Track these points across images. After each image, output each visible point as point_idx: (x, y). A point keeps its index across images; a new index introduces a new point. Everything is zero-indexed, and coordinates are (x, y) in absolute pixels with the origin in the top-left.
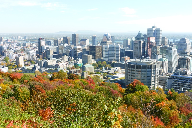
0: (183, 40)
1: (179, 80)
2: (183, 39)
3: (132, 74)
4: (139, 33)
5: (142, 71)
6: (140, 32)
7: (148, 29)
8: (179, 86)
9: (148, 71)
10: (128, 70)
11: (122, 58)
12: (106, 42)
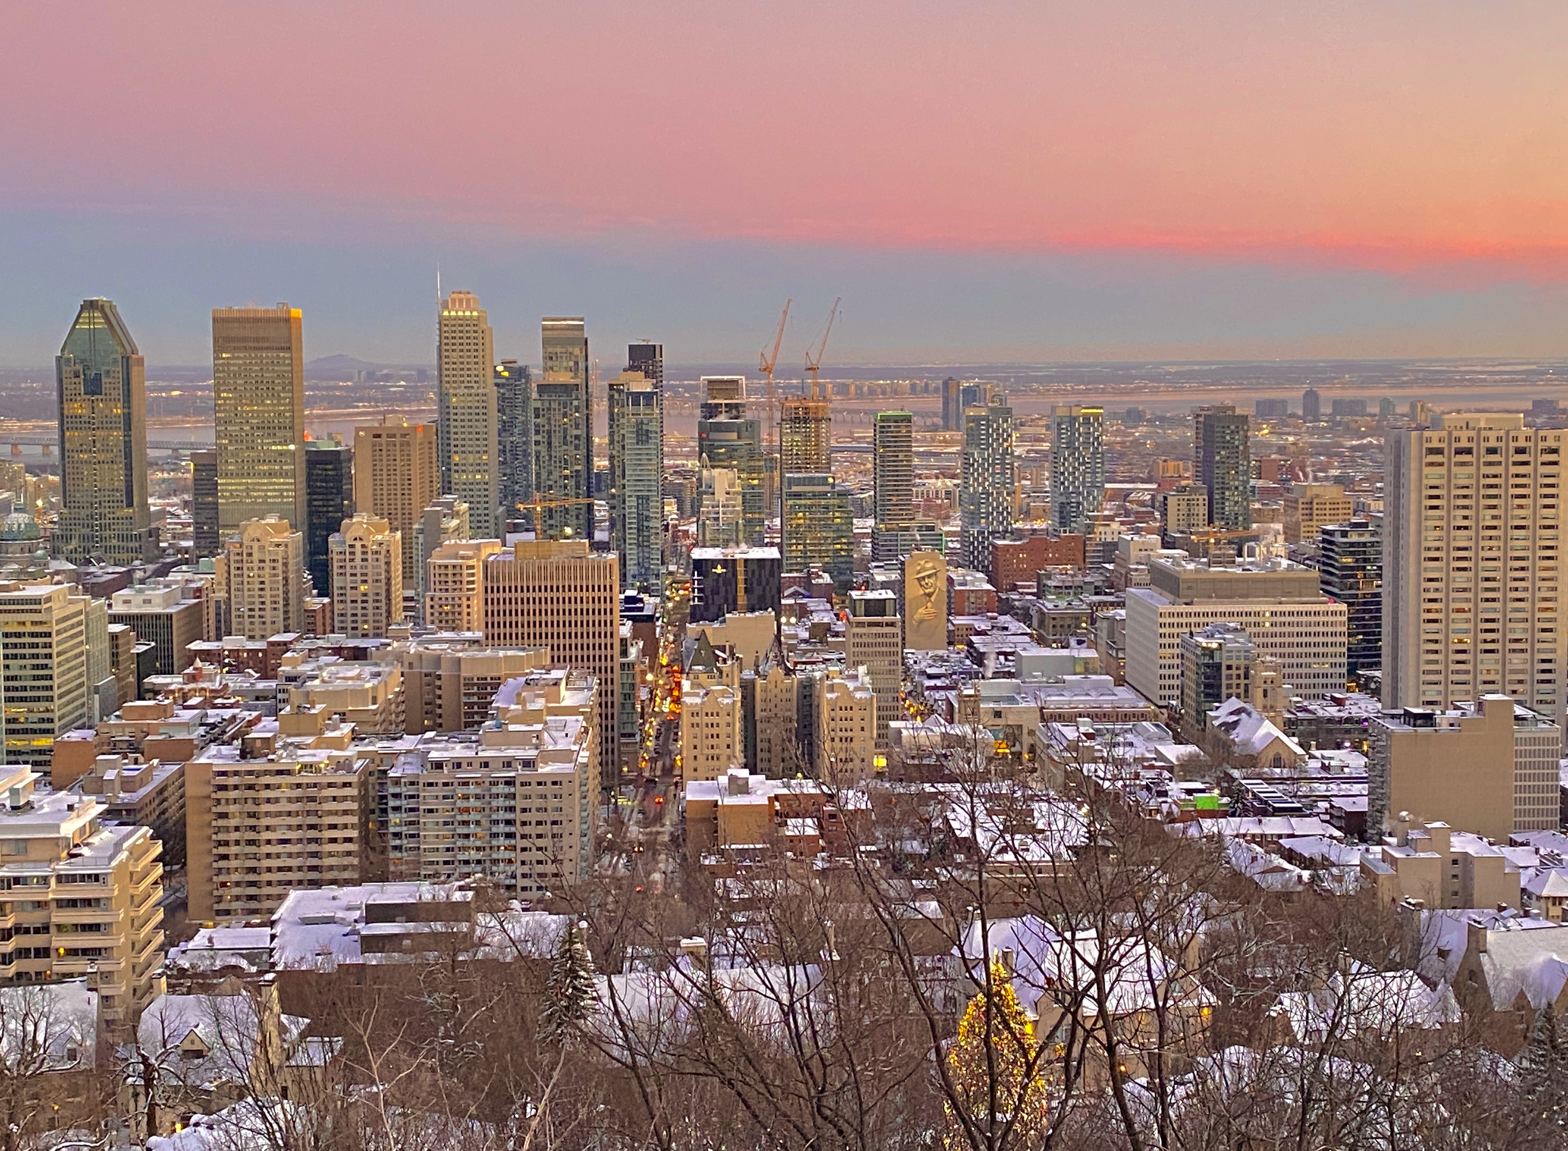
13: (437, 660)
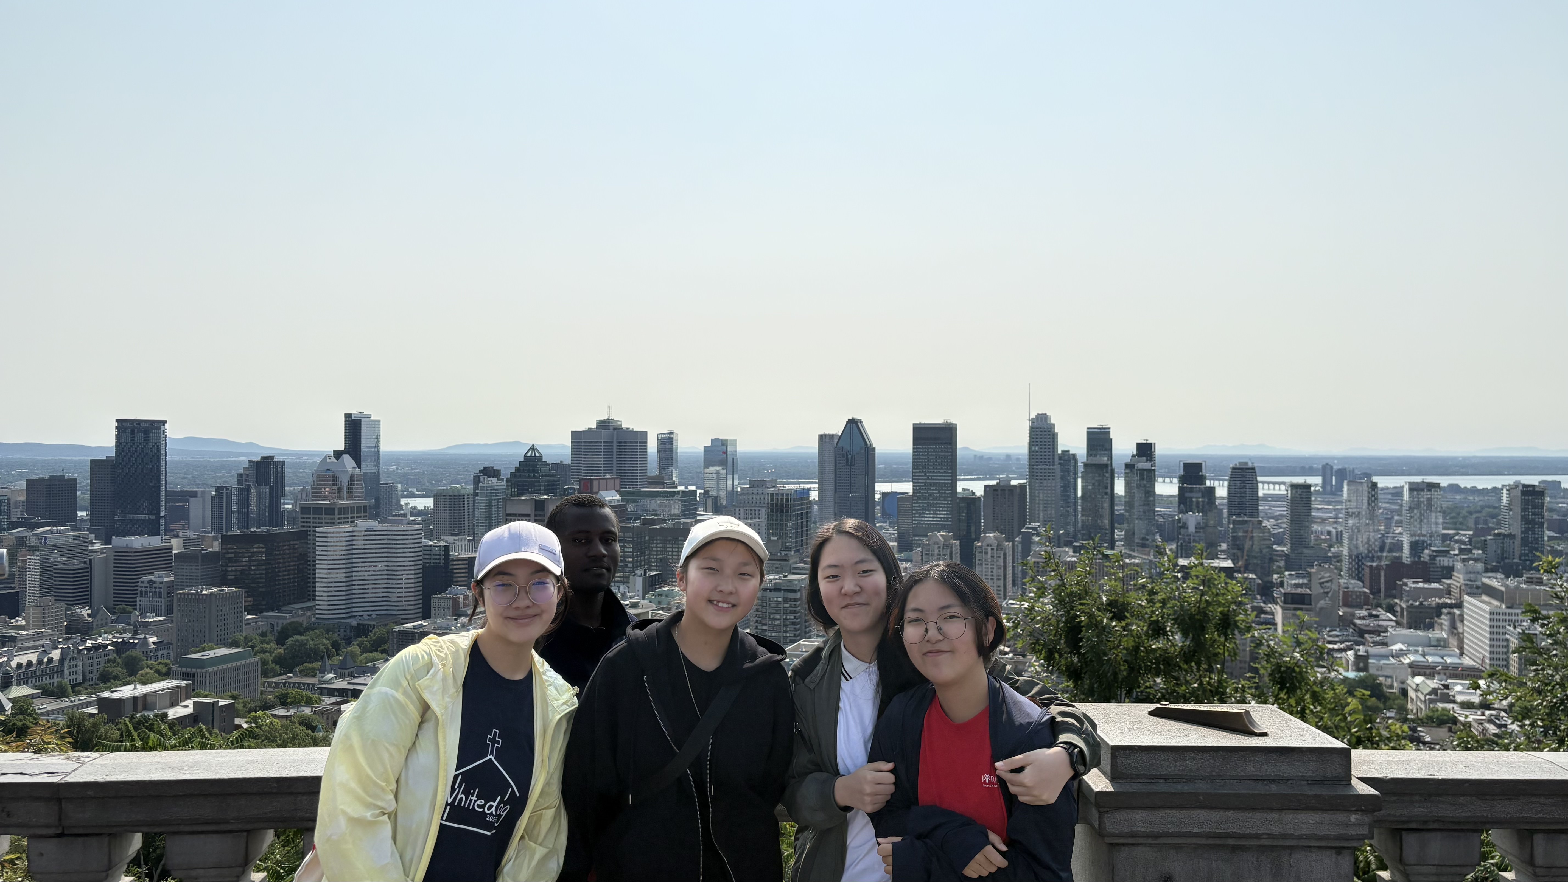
0: (755, 491)
2: (758, 487)
4: (525, 456)
6: (533, 448)
7: (574, 434)
11: (436, 600)
12: (330, 510)
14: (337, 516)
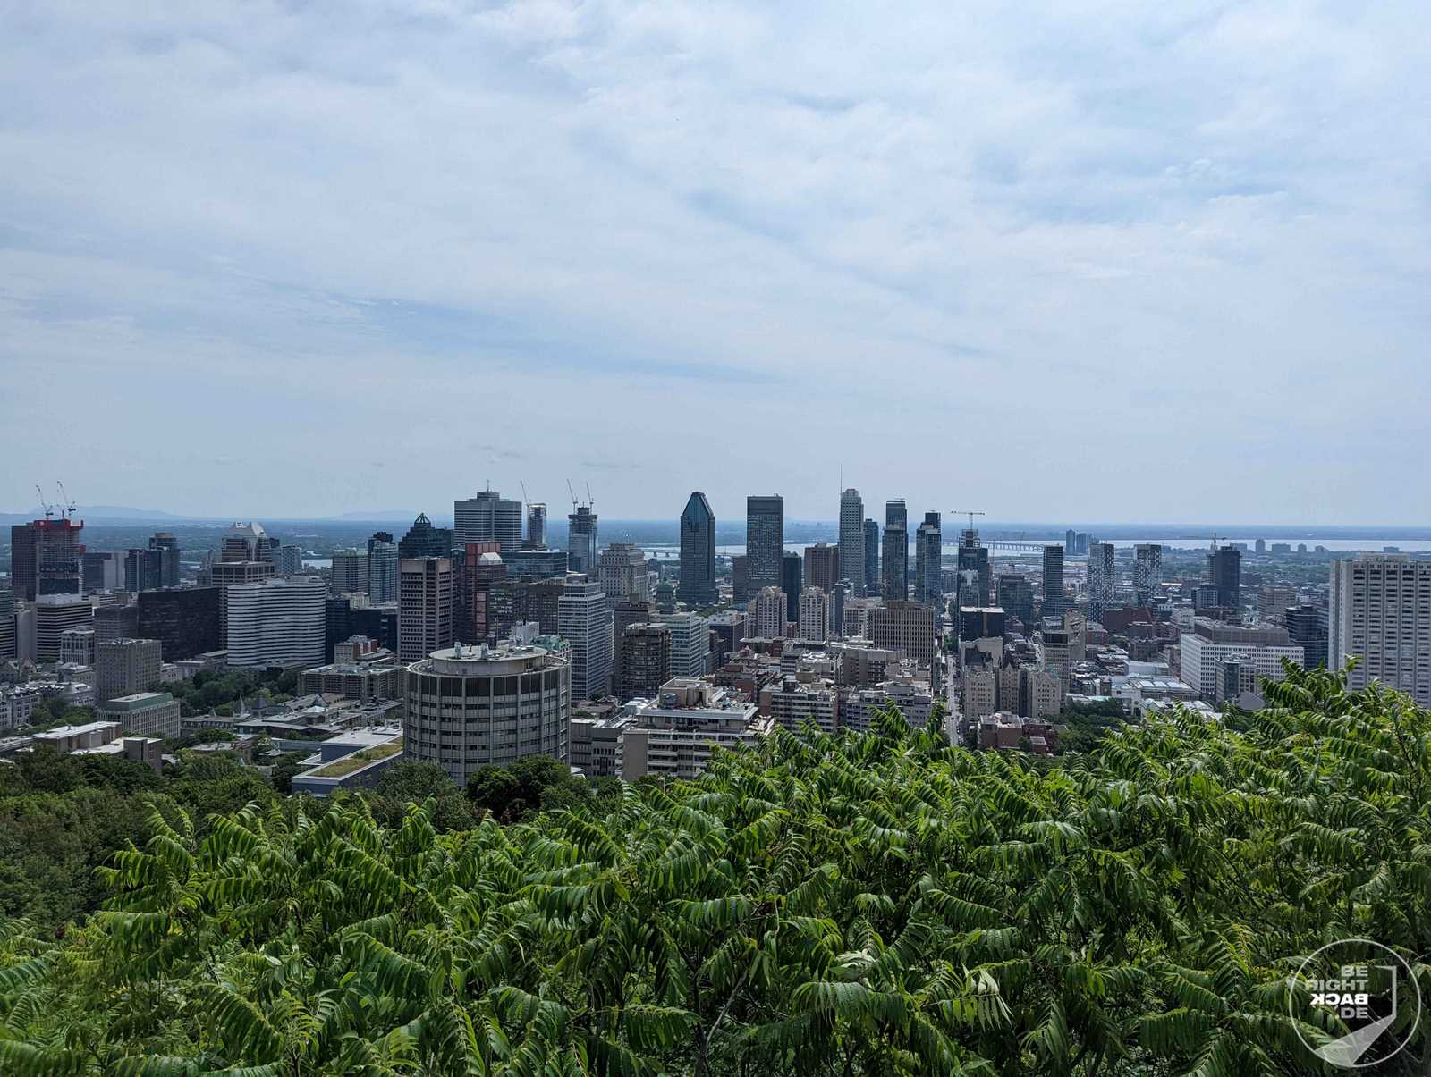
1: (677, 733)
2: (618, 550)
3: (447, 726)
4: (415, 523)
5: (496, 706)
7: (457, 504)
8: (674, 759)
9: (524, 703)
10: (424, 704)
11: (339, 649)
12: (240, 570)
13: (857, 652)
14: (247, 576)
